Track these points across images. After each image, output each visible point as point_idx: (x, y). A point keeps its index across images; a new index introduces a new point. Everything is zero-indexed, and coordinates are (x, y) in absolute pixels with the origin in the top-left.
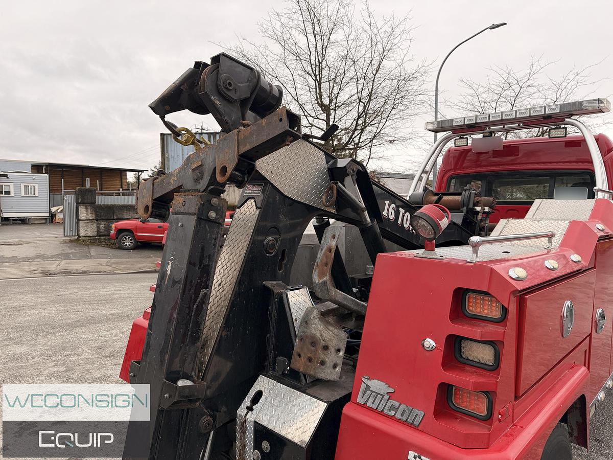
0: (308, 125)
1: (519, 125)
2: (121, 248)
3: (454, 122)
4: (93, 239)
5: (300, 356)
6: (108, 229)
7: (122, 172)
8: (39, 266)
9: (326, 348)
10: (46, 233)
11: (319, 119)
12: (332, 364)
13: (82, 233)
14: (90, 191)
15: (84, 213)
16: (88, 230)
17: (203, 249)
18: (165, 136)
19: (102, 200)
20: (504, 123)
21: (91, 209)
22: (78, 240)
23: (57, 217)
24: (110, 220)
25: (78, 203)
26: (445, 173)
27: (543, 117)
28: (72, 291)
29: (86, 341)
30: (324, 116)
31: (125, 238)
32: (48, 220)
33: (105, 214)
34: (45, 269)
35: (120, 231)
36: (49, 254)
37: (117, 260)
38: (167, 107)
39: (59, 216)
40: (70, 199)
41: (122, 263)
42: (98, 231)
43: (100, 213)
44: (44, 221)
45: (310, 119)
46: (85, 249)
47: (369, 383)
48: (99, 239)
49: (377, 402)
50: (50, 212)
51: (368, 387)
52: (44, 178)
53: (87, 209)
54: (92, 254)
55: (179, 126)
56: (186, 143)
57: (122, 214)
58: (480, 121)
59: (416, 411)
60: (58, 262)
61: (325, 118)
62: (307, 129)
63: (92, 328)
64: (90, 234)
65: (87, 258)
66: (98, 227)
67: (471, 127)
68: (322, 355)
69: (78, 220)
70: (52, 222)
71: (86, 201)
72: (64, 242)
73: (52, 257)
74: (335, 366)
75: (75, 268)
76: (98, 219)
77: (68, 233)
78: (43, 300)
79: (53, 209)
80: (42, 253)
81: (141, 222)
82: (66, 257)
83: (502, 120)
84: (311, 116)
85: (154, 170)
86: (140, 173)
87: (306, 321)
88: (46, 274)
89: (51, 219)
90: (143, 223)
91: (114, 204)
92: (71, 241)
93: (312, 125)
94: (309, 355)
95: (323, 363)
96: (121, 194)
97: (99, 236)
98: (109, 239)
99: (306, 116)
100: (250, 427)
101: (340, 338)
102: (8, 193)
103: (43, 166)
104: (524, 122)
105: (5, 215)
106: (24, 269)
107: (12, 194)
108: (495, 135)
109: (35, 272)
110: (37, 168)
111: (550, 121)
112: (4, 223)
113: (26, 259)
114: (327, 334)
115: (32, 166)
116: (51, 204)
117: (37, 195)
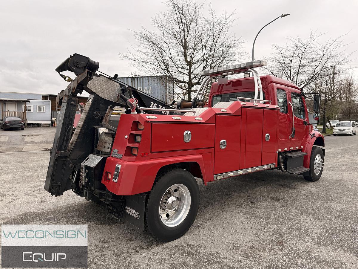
1: (233, 72)
3: (209, 72)
5: (99, 146)
8: (43, 146)
9: (105, 142)
10: (49, 131)
12: (107, 147)
17: (70, 113)
23: (55, 123)
26: (212, 94)
27: (241, 68)
32: (51, 125)
34: (46, 147)
36: (49, 140)
38: (61, 70)
44: (48, 126)
45: (179, 69)
47: (114, 150)
49: (115, 155)
50: (52, 121)
51: (114, 152)
52: (48, 102)
55: (66, 76)
56: (68, 81)
58: (219, 71)
59: (121, 155)
67: (216, 74)
68: (104, 145)
70: (53, 126)
79: (53, 119)
80: (46, 140)
83: (226, 70)
88: (47, 149)
93: (181, 72)
94: (101, 145)
95: (105, 147)
100: (84, 167)
101: (110, 140)
102: (30, 110)
103: (48, 96)
104: (234, 71)
105: (29, 122)
106: (36, 147)
107: (32, 111)
108: (226, 77)
109: (41, 148)
110: (45, 97)
111: (244, 70)
112: (28, 126)
113: (38, 143)
114: (106, 139)
115: (42, 96)
116: (52, 117)
117: (45, 111)
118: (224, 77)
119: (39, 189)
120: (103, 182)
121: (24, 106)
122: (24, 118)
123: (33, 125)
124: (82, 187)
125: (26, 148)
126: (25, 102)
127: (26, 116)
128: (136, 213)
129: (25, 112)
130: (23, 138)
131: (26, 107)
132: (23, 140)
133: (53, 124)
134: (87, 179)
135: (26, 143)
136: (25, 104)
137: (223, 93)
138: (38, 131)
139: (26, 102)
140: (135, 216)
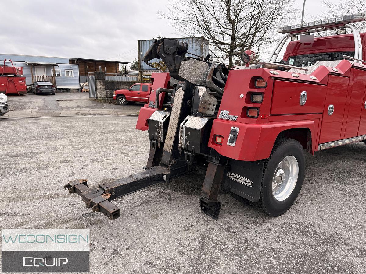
0: (221, 32)
1: (323, 28)
2: (119, 104)
3: (291, 28)
4: (104, 100)
5: (201, 107)
6: (112, 94)
7: (116, 64)
8: (79, 111)
9: (210, 104)
11: (228, 29)
12: (212, 109)
13: (99, 96)
14: (102, 73)
15: (99, 85)
16: (101, 94)
18: (140, 42)
19: (108, 78)
20: (316, 27)
21: (102, 83)
22: (97, 99)
23: (84, 89)
24: (112, 89)
25: (96, 80)
26: (287, 55)
27: (335, 23)
28: (98, 121)
29: (111, 138)
30: (231, 27)
31: (121, 99)
32: (79, 90)
33: (110, 86)
34: (83, 113)
35: (118, 95)
36: (83, 106)
37: (117, 110)
39: (85, 88)
40: (91, 77)
41: (120, 111)
42: (107, 95)
43: (108, 85)
44: (77, 91)
45: (223, 29)
46: (101, 104)
47: (222, 112)
48: (107, 99)
49: (224, 117)
50: (80, 86)
51: (222, 113)
52: (76, 67)
53: (100, 83)
54: (105, 107)
57: (119, 86)
58: (304, 27)
59: (235, 116)
60: (88, 110)
61: (231, 28)
62: (220, 35)
63: (112, 134)
64: (102, 97)
65: (103, 108)
66: (107, 93)
67: (300, 30)
68: (208, 106)
69: (96, 89)
70: (81, 91)
71: (100, 79)
72: (90, 100)
73: (85, 107)
74: (213, 110)
75: (97, 113)
76: (106, 89)
77: (91, 96)
78: (86, 124)
79: (82, 84)
80: (80, 106)
81: (129, 90)
82: (92, 107)
83: (315, 26)
84: (223, 27)
85: (133, 63)
86: (126, 64)
87: (203, 96)
88: (84, 115)
89: (81, 90)
90: (130, 91)
91: (114, 80)
92: (93, 100)
93: (224, 33)
94: (204, 107)
95: (208, 109)
96: (116, 75)
97: (108, 98)
98: (112, 99)
99: (220, 27)
100: (184, 129)
101: (215, 101)
102: (59, 75)
103: (75, 60)
104: (325, 27)
105: (58, 87)
106: (73, 112)
107: (61, 75)
108: (311, 34)
109: (78, 114)
110: (72, 61)
111: (338, 25)
112: (57, 91)
113: (73, 108)
114: (210, 100)
115: (70, 60)
116: (80, 82)
117: (73, 76)
118: (310, 34)
119: (103, 156)
120: (210, 145)
121: (53, 70)
122: (54, 82)
123: (62, 90)
124: (181, 150)
125: (64, 113)
126: (53, 65)
127: (55, 80)
128: (247, 180)
129: (54, 77)
130: (58, 103)
131: (54, 72)
132: (58, 105)
133: (81, 89)
134: (188, 142)
135: (62, 108)
136: (54, 68)
137: (298, 54)
138: (69, 96)
139: (55, 66)
140: (246, 183)
